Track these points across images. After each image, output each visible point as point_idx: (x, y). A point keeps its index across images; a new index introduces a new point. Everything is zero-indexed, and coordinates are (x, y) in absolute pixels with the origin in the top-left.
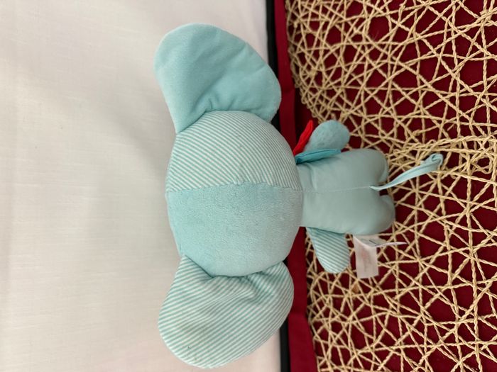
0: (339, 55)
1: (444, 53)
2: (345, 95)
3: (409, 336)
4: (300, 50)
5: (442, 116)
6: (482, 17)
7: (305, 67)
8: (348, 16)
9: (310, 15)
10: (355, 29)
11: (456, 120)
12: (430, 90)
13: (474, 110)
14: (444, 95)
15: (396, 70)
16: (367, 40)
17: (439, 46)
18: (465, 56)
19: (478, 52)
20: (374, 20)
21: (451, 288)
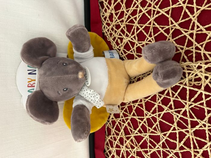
0: (123, 3)
2: (126, 28)
7: (103, 10)
21: (179, 152)
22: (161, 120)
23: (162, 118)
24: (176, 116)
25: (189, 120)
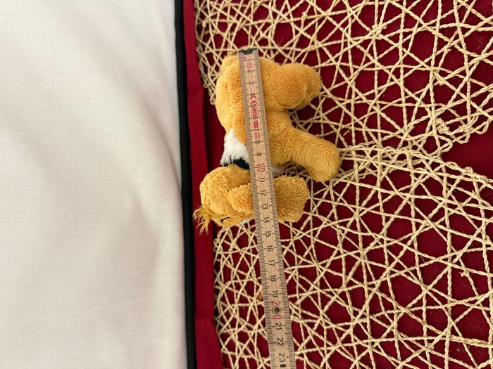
3: (311, 340)
4: (208, 49)
5: (339, 122)
6: (373, 31)
7: (213, 68)
8: (255, 19)
9: (218, 15)
10: (261, 33)
11: (351, 125)
12: (329, 97)
13: (366, 116)
14: (341, 102)
16: (272, 45)
17: (337, 55)
18: (359, 65)
19: (370, 63)
20: (279, 25)
21: (346, 290)
22: (318, 241)
23: (319, 238)
24: (340, 231)
25: (360, 234)
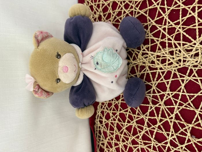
0: (109, 6)
1: (161, 5)
5: (159, 38)
11: (166, 40)
12: (154, 24)
13: (174, 34)
14: (160, 27)
15: (137, 15)
17: (158, 2)
18: (171, 7)
19: (177, 5)
